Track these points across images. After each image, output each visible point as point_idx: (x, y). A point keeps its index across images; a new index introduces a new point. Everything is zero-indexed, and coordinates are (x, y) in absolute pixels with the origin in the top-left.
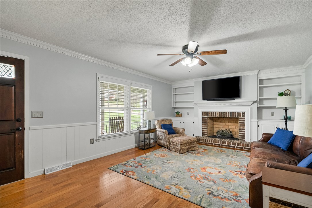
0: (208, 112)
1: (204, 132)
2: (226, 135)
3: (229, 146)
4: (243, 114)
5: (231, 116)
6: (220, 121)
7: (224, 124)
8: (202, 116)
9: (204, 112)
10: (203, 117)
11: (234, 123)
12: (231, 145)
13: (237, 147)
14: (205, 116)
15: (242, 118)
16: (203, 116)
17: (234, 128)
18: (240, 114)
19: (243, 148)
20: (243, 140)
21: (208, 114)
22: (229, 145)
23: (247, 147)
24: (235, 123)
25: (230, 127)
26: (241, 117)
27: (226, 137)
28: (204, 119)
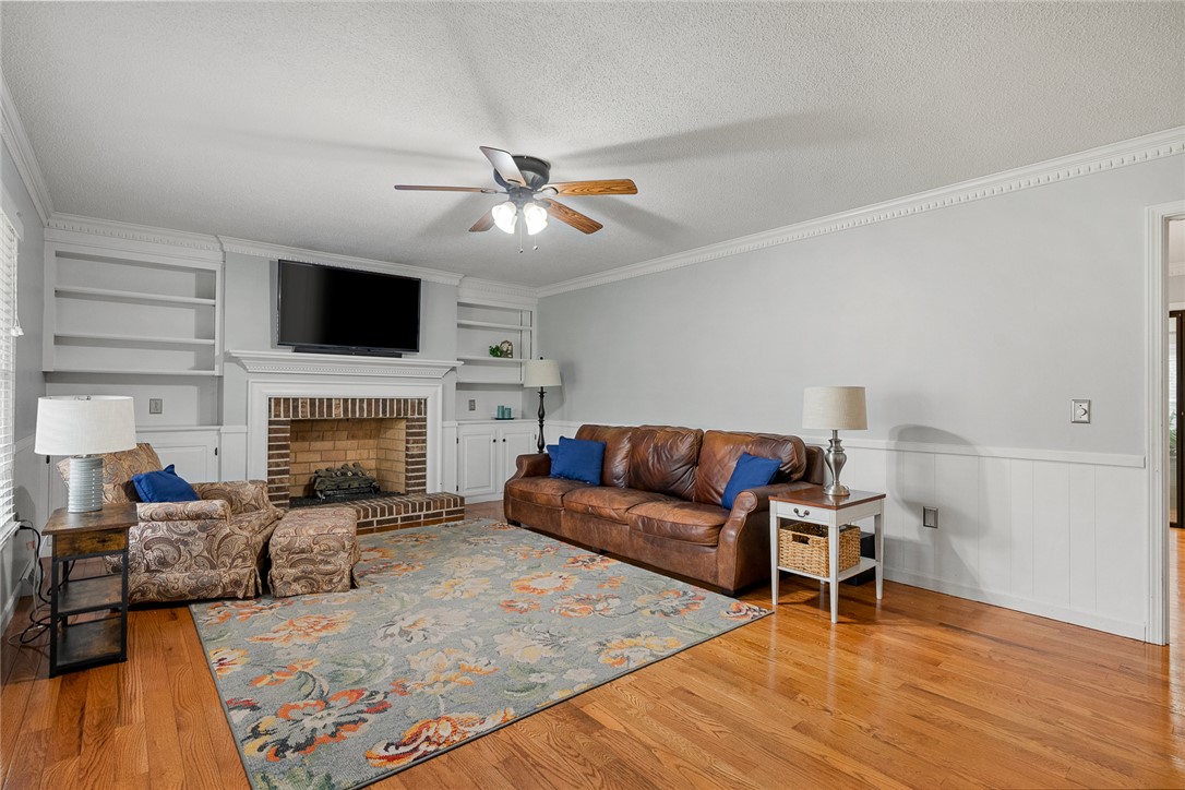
0: (296, 400)
1: (278, 489)
2: (356, 485)
3: (403, 519)
4: (421, 404)
5: (384, 412)
6: (316, 434)
7: (328, 445)
8: (270, 417)
9: (277, 400)
10: (271, 423)
11: (365, 437)
12: (410, 514)
13: (426, 516)
14: (282, 418)
15: (418, 420)
16: (273, 418)
17: (365, 456)
18: (413, 406)
19: (441, 514)
20: (419, 491)
21: (295, 408)
22: (403, 515)
23: (452, 509)
24: (370, 438)
25: (352, 456)
26: (416, 416)
27: (357, 493)
28: (276, 431)
